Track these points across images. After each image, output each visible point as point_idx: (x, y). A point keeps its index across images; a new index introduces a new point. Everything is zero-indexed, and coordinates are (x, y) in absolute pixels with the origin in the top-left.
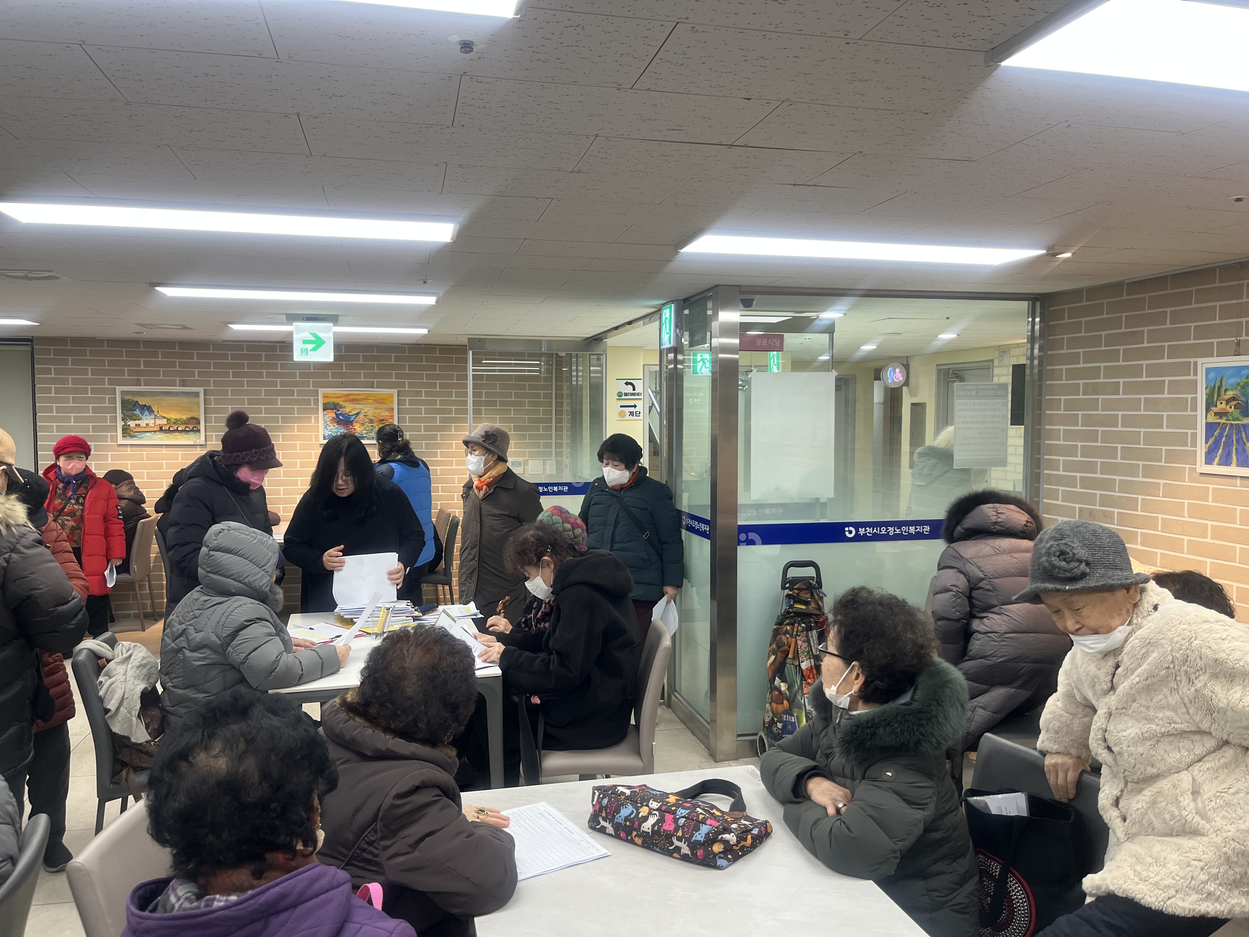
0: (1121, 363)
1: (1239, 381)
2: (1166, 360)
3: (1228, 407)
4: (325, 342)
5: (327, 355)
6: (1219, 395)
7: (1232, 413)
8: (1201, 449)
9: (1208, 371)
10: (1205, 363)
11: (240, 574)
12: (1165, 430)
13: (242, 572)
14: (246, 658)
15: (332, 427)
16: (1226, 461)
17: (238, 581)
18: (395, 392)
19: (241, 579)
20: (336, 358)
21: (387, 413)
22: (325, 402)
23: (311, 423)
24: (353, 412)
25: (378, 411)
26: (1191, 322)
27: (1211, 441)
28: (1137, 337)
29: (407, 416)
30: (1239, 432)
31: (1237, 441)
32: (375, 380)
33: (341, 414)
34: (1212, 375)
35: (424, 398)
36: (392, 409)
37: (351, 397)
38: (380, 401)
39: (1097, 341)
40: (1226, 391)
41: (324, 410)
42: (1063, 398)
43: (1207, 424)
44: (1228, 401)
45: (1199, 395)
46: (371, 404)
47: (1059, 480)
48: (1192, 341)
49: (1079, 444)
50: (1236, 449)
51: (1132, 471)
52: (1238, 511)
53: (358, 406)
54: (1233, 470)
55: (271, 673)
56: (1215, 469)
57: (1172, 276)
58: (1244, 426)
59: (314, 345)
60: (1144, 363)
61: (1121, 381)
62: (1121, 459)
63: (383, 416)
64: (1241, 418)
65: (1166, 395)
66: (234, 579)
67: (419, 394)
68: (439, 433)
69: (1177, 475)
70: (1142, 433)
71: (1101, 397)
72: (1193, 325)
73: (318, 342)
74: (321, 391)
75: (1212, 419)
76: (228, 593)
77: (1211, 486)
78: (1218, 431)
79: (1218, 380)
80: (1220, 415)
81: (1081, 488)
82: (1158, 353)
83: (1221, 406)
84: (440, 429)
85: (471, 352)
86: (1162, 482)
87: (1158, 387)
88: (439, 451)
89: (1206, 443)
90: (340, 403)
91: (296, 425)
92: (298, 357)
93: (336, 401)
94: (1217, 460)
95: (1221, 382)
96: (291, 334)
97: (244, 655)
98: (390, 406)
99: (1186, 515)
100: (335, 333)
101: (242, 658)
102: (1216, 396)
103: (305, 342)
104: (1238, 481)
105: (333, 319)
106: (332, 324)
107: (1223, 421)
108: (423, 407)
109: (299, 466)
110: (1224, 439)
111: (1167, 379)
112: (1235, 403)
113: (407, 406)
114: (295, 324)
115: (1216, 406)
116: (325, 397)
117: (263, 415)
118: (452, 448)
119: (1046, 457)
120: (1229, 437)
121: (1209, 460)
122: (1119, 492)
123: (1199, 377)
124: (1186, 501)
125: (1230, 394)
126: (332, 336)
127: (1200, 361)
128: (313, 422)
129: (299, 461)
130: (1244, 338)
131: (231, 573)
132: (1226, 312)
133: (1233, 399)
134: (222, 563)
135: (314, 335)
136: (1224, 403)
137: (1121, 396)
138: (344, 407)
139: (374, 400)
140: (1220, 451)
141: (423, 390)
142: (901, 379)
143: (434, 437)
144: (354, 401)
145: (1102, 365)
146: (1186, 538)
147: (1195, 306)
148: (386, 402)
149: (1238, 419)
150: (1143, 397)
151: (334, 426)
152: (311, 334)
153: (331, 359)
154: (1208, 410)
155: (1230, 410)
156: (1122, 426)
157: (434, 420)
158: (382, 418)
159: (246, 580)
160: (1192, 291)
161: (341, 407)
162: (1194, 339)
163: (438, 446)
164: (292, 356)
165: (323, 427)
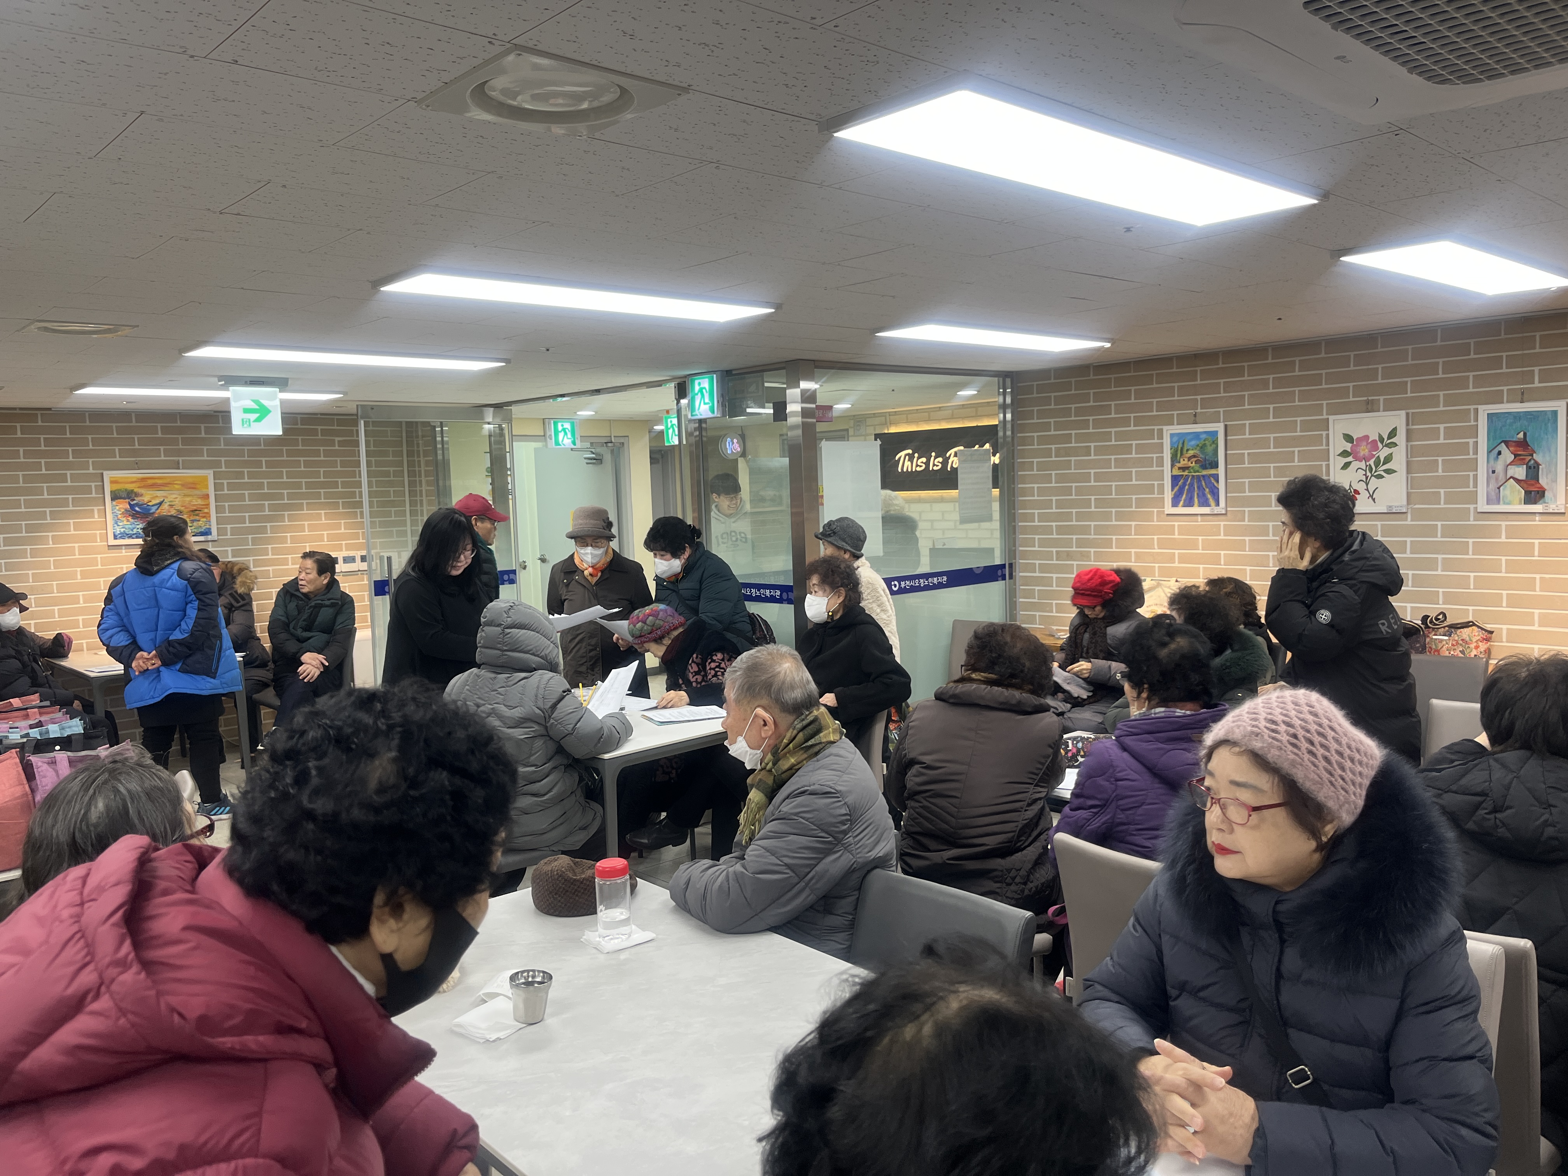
0: (1091, 430)
1: (1198, 443)
2: (1132, 428)
3: (1190, 462)
4: (270, 411)
5: (273, 427)
6: (1182, 454)
7: (1193, 468)
8: (1168, 495)
9: (1172, 435)
10: (1169, 430)
11: (538, 648)
12: (1134, 482)
13: (538, 646)
14: (574, 729)
15: (125, 523)
16: (1189, 503)
17: (535, 656)
18: (209, 473)
19: (539, 653)
20: (285, 430)
21: (200, 502)
22: (114, 489)
23: (94, 517)
24: (154, 502)
25: (188, 499)
26: (1154, 398)
27: (1176, 489)
28: (1106, 410)
29: (226, 504)
30: (1199, 481)
31: (1198, 488)
32: (180, 459)
33: (137, 505)
34: (1175, 439)
35: (246, 480)
36: (207, 496)
37: (150, 482)
38: (191, 486)
39: (1067, 413)
40: (1188, 450)
41: (113, 499)
42: (1035, 460)
43: (1172, 476)
44: (1189, 459)
45: (1165, 455)
46: (178, 490)
47: (1035, 530)
48: (1155, 413)
49: (1054, 498)
50: (1198, 494)
51: (1107, 517)
52: (1200, 541)
53: (159, 493)
54: (1196, 509)
55: (600, 739)
56: (1180, 510)
57: (1135, 362)
58: (1203, 476)
59: (258, 415)
60: (1113, 430)
61: (1092, 445)
62: (1095, 508)
63: (194, 505)
64: (1200, 470)
65: (1134, 455)
66: (533, 654)
67: (240, 475)
68: (268, 525)
69: (1148, 517)
70: (1113, 487)
71: (1073, 459)
72: (1155, 400)
73: (263, 412)
74: (108, 475)
75: (1176, 472)
76: (531, 670)
77: (1176, 524)
78: (1182, 481)
79: (1181, 442)
80: (1183, 469)
81: (1057, 534)
82: (1126, 422)
83: (1183, 463)
84: (269, 519)
85: (362, 422)
86: (1133, 523)
87: (1127, 449)
88: (270, 546)
89: (1172, 490)
90: (136, 490)
91: (71, 521)
92: (238, 429)
93: (130, 487)
94: (1182, 503)
95: (1183, 444)
96: (227, 400)
97: (571, 726)
98: (204, 491)
99: (1156, 547)
100: (283, 402)
101: (570, 729)
102: (1179, 455)
103: (247, 411)
104: (1199, 518)
105: (282, 384)
106: (278, 390)
107: (1186, 473)
108: (246, 492)
109: (79, 577)
110: (1187, 487)
111: (1134, 442)
112: (1196, 459)
113: (226, 492)
114: (231, 388)
115: (1179, 462)
116: (112, 482)
117: (23, 510)
118: (287, 543)
119: (1020, 511)
120: (1191, 485)
121: (1175, 504)
122: (1095, 535)
123: (1164, 441)
124: (1156, 537)
125: (1191, 453)
126: (278, 403)
127: (1165, 428)
128: (96, 516)
129: (79, 569)
130: (1199, 410)
131: (529, 648)
132: (1182, 391)
133: (1194, 456)
134: (520, 639)
135: (256, 402)
136: (1186, 459)
137: (1092, 457)
138: (142, 495)
139: (183, 485)
140: (1184, 496)
141: (246, 470)
142: (739, 449)
143: (263, 530)
144: (154, 486)
145: (1073, 432)
146: (1157, 565)
147: (1155, 386)
148: (198, 486)
149: (1198, 471)
150: (1113, 457)
151: (128, 521)
152: (253, 401)
153: (280, 432)
154: (1172, 466)
155: (1191, 465)
156: (1095, 481)
157: (261, 508)
158: (195, 508)
159: (543, 654)
160: (1153, 374)
161: (137, 495)
162: (1157, 411)
163: (268, 541)
164: (230, 428)
165: (113, 522)
